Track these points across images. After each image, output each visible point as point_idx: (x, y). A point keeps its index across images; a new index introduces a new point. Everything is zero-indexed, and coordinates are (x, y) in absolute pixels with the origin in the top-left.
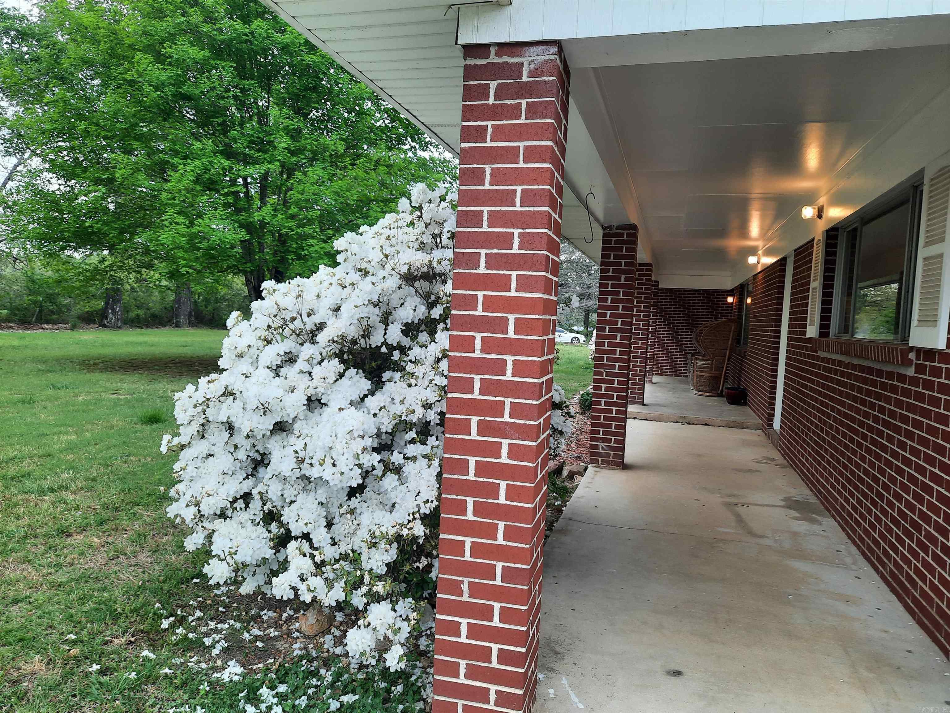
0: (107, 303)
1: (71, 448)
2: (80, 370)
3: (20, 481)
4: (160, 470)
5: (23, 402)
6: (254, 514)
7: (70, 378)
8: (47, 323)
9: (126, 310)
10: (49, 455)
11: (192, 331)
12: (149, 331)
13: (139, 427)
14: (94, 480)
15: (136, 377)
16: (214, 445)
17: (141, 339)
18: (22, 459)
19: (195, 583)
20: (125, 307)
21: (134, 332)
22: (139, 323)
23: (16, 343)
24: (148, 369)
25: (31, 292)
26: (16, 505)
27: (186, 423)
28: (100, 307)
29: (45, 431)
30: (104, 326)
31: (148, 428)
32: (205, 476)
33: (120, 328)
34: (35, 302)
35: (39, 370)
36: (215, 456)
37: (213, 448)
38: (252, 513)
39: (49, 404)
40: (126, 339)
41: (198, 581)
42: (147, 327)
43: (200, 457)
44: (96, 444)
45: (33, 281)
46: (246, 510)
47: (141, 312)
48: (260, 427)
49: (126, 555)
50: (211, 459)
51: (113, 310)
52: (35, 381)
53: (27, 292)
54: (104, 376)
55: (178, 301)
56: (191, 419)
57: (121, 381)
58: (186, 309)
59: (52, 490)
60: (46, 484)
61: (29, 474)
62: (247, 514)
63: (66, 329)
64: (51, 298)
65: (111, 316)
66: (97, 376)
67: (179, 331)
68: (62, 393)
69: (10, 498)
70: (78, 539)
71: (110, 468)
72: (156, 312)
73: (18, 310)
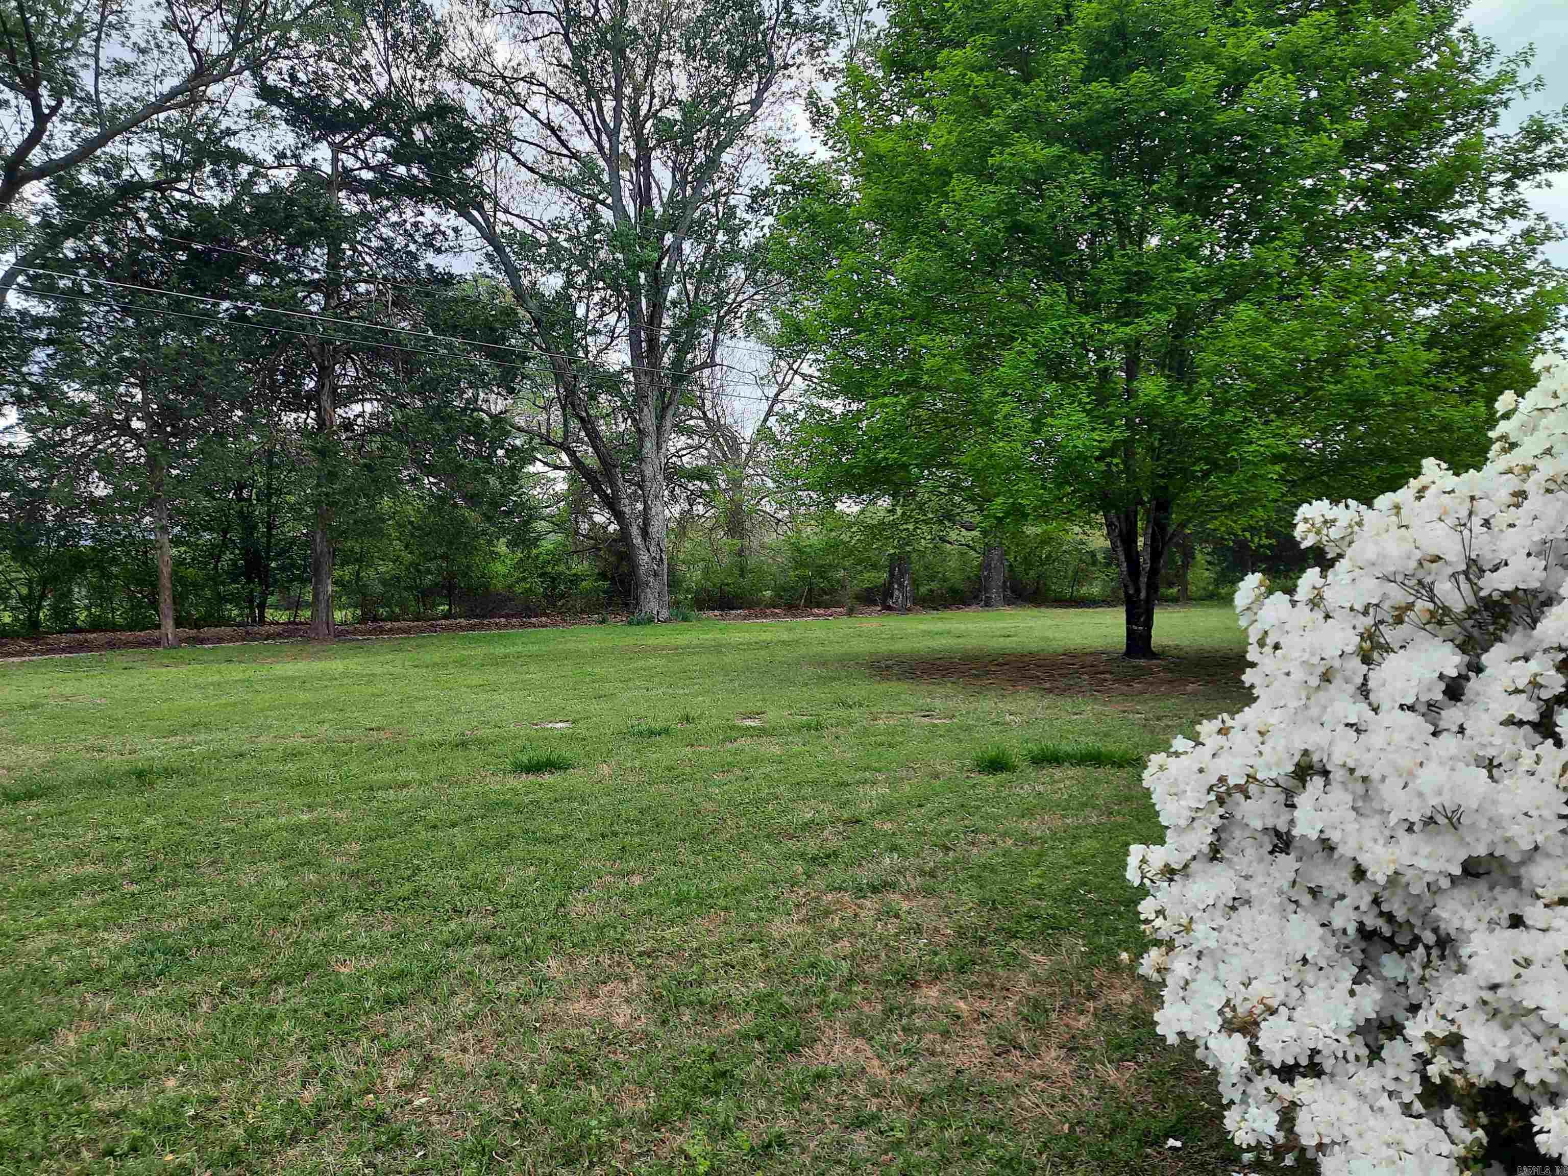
0: (892, 575)
1: (887, 810)
2: (871, 676)
3: (825, 865)
4: (1037, 865)
5: (809, 727)
6: (1397, 1079)
7: (859, 690)
8: (818, 607)
9: (916, 584)
10: (857, 822)
11: (1009, 611)
12: (948, 614)
13: (977, 778)
14: (932, 874)
15: (949, 689)
16: (1247, 877)
17: (940, 626)
18: (822, 826)
19: (1171, 1148)
20: (914, 581)
21: (929, 617)
22: (933, 601)
23: (785, 636)
24: (962, 674)
25: (799, 565)
26: (827, 913)
27: (1183, 823)
28: (882, 581)
29: (845, 778)
30: (889, 608)
31: (990, 780)
32: (1236, 950)
33: (909, 610)
34: (802, 578)
35: (820, 677)
36: (1255, 904)
37: (1247, 885)
38: (1391, 1073)
39: (841, 731)
40: (922, 627)
41: (1178, 1144)
42: (946, 607)
43: (1220, 905)
44: (920, 806)
45: (799, 550)
46: (1370, 1064)
47: (934, 585)
48: (1423, 864)
49: (1022, 1049)
50: (1243, 911)
51: (901, 585)
52: (818, 693)
53: (793, 564)
54: (903, 686)
55: (986, 566)
56: (1193, 814)
57: (930, 693)
58: (998, 579)
59: (875, 889)
60: (864, 875)
61: (835, 854)
62: (1376, 1075)
63: (841, 614)
64: (821, 571)
65: (897, 593)
66: (894, 687)
67: (991, 614)
68: (855, 713)
69: (818, 897)
70: (930, 995)
71: (951, 853)
72: (957, 586)
73: (785, 590)
